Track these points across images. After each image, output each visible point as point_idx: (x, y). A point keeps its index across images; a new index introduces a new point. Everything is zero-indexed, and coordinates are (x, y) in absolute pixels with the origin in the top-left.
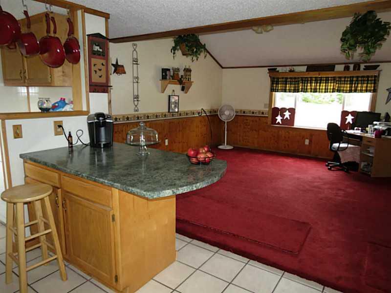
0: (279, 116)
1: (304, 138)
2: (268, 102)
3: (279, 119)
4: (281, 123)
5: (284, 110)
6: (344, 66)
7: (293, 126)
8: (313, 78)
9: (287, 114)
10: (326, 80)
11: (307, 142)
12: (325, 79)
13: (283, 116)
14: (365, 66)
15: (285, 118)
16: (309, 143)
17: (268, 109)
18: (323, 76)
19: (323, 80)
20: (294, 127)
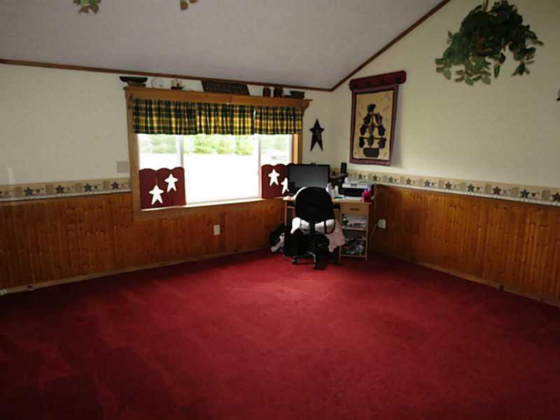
0: (156, 187)
1: (210, 224)
2: (126, 158)
3: (156, 193)
4: (161, 202)
5: (164, 173)
6: (262, 88)
7: (185, 204)
8: (219, 105)
9: (171, 181)
10: (240, 111)
11: (217, 230)
12: (238, 109)
13: (163, 186)
14: (291, 92)
15: (168, 190)
16: (221, 231)
17: (127, 175)
18: (235, 104)
19: (236, 111)
20: (187, 206)
